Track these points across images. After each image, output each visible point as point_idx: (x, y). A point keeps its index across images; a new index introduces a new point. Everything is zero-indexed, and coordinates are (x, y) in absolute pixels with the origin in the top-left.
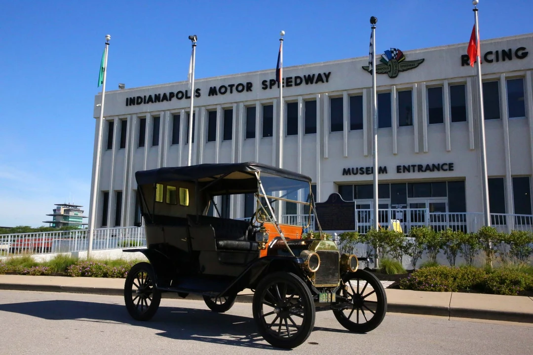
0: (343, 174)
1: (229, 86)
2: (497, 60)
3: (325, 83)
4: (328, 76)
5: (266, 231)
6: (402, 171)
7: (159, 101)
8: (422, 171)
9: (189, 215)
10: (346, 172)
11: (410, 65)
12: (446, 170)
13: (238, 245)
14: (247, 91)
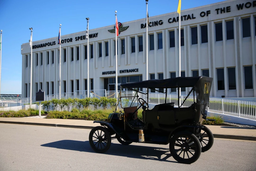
0: (103, 74)
1: (65, 40)
2: (153, 26)
3: (96, 37)
4: (97, 34)
6: (121, 72)
7: (42, 47)
8: (128, 72)
10: (104, 73)
11: (124, 29)
12: (136, 71)
14: (71, 42)
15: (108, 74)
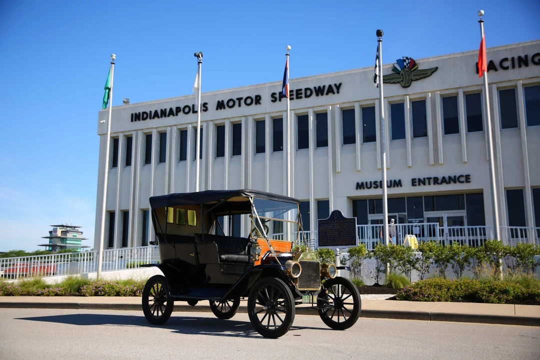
0: (357, 189)
1: (237, 99)
2: (513, 67)
3: (336, 94)
4: (338, 87)
5: (259, 245)
6: (417, 184)
7: (165, 116)
8: (438, 184)
9: (196, 234)
10: (360, 186)
11: (423, 74)
12: (463, 182)
13: (238, 258)
14: (256, 104)
15: (374, 187)
